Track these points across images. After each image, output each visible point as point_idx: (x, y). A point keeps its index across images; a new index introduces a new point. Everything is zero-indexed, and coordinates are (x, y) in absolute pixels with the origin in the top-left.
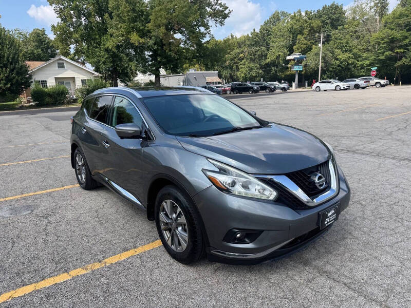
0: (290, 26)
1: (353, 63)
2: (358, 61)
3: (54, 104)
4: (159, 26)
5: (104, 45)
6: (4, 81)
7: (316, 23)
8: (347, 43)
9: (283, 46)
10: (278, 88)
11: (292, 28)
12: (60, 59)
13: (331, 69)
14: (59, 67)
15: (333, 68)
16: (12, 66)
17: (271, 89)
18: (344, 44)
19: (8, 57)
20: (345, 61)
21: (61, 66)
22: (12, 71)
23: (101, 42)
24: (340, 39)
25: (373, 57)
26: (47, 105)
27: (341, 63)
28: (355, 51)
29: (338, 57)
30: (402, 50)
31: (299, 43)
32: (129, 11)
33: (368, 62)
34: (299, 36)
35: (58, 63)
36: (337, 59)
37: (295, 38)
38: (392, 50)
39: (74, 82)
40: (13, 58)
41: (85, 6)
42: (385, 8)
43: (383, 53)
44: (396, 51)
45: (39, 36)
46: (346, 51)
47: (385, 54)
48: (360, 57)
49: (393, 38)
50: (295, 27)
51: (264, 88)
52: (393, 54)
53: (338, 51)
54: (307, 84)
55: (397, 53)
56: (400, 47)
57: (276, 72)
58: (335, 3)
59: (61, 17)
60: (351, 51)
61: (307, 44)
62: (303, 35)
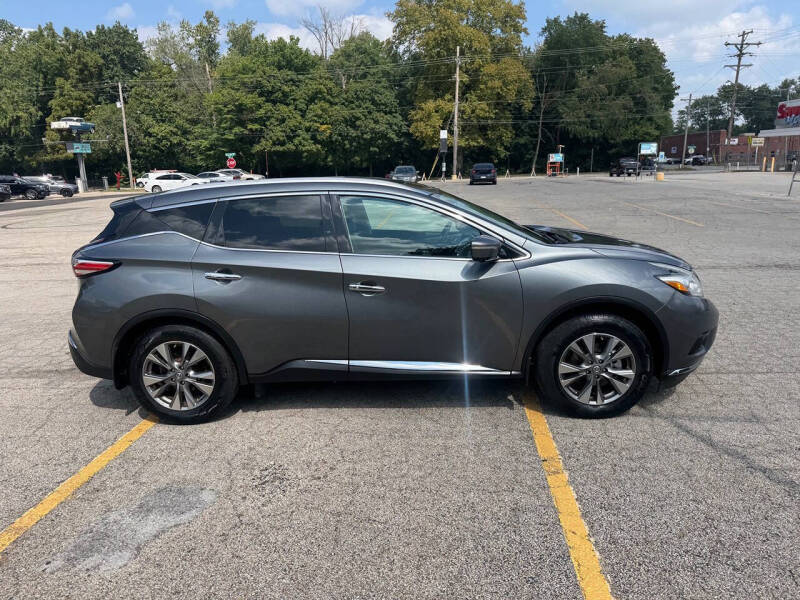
0: (34, 56)
1: (179, 144)
2: (188, 140)
7: (93, 58)
8: (162, 105)
9: (24, 99)
10: (52, 188)
11: (39, 60)
13: (141, 153)
15: (144, 151)
17: (39, 193)
18: (157, 107)
20: (164, 138)
24: (147, 97)
25: (215, 135)
27: (159, 141)
28: (180, 122)
29: (151, 130)
30: (256, 126)
31: (61, 95)
33: (205, 143)
34: (59, 81)
36: (150, 135)
37: (49, 84)
38: (242, 123)
42: (213, 52)
43: (231, 128)
44: (250, 127)
46: (163, 121)
47: (233, 131)
48: (190, 132)
49: (241, 105)
50: (46, 59)
51: (21, 190)
52: (246, 132)
53: (148, 120)
54: (106, 182)
55: (251, 130)
56: (254, 121)
57: (12, 154)
58: (123, 25)
60: (171, 121)
61: (81, 99)
62: (67, 79)
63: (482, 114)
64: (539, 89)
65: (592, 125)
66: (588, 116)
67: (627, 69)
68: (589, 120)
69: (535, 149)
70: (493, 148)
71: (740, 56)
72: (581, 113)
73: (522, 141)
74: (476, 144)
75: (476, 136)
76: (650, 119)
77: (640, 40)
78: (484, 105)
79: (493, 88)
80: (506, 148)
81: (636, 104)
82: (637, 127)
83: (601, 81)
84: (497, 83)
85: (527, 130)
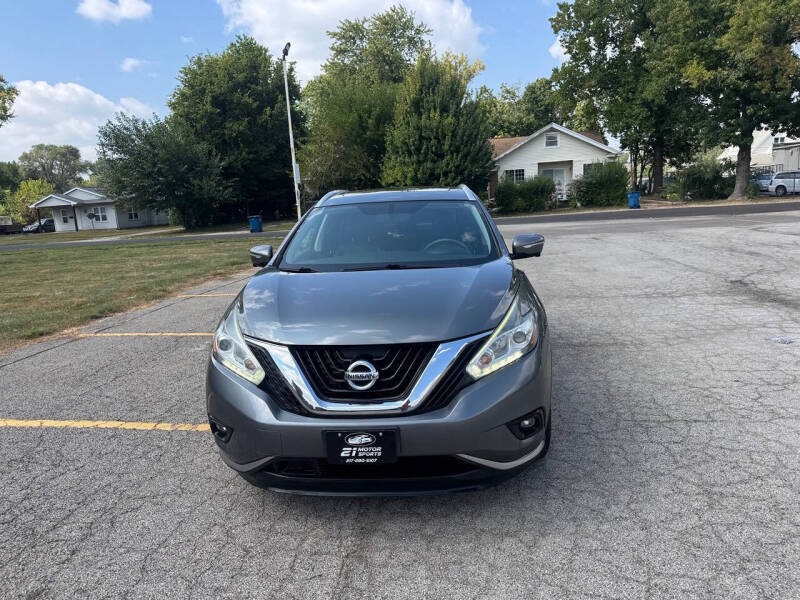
3: (526, 211)
4: (749, 38)
5: (642, 92)
6: (453, 174)
12: (552, 130)
14: (548, 144)
16: (466, 150)
19: (463, 135)
21: (552, 142)
22: (465, 157)
23: (636, 88)
26: (516, 211)
32: (688, 18)
35: (549, 138)
39: (571, 169)
40: (470, 136)
41: (617, 22)
45: (534, 92)
59: (570, 52)
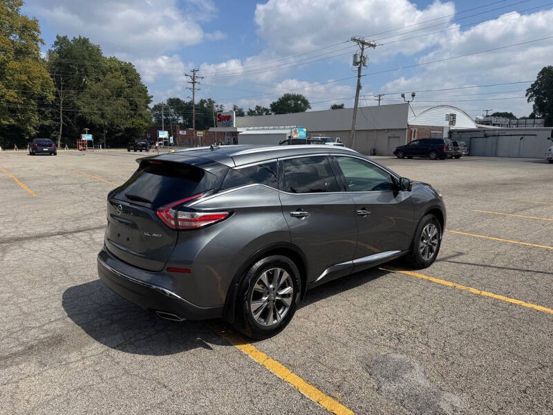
63: (11, 99)
64: (58, 85)
65: (103, 116)
66: (100, 110)
67: (121, 81)
68: (100, 112)
69: (58, 130)
70: (23, 127)
71: (194, 83)
72: (94, 107)
73: (47, 123)
74: (8, 123)
75: (7, 116)
76: (140, 115)
77: (126, 63)
78: (12, 92)
79: (19, 81)
80: (35, 128)
81: (131, 105)
82: (134, 120)
83: (105, 86)
84: (24, 77)
85: (50, 115)
